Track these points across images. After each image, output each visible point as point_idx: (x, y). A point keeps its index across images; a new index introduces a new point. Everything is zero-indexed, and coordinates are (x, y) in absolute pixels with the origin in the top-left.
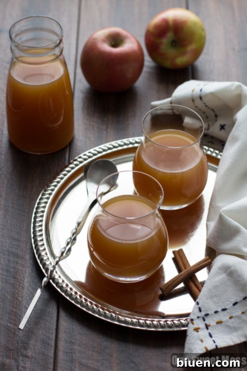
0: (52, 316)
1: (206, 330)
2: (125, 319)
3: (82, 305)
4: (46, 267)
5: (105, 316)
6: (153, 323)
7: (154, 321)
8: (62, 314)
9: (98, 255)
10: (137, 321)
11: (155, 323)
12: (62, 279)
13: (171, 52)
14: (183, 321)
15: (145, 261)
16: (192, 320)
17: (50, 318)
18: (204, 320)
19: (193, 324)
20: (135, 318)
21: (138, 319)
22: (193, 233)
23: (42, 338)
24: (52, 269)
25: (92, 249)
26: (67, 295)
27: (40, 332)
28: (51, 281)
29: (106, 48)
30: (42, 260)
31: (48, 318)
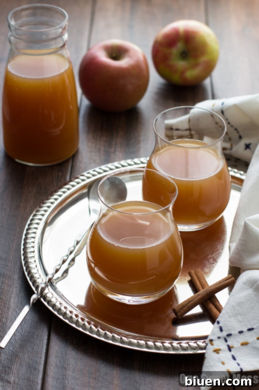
0: (41, 339)
1: (228, 352)
2: (130, 341)
3: (77, 325)
4: (37, 284)
5: (106, 336)
6: (163, 345)
7: (165, 343)
10: (144, 343)
11: (166, 345)
12: (55, 297)
13: (181, 64)
14: (201, 343)
15: (155, 276)
16: (211, 341)
17: (39, 341)
18: (226, 341)
19: (212, 345)
20: (141, 340)
21: (146, 341)
23: (28, 362)
24: (43, 285)
25: (93, 265)
26: (60, 314)
27: (26, 355)
28: (42, 300)
30: (32, 277)
31: (36, 341)
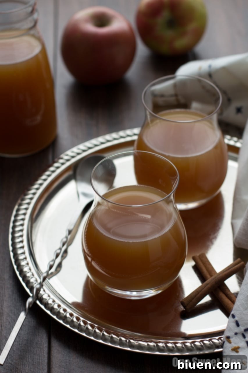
0: (41, 347)
1: (247, 349)
2: (140, 344)
3: (80, 329)
4: (31, 285)
5: (112, 341)
6: (176, 346)
7: (177, 343)
8: (55, 344)
9: (98, 265)
10: (155, 344)
11: (179, 345)
12: (52, 299)
13: (168, 34)
14: (216, 340)
15: (159, 268)
16: (228, 338)
17: (39, 349)
18: (244, 336)
19: (230, 342)
20: (151, 342)
21: (156, 343)
22: (216, 235)
24: (38, 286)
25: (90, 259)
26: (60, 318)
27: (27, 368)
28: (38, 302)
29: (91, 28)
30: (24, 277)
31: (36, 350)
